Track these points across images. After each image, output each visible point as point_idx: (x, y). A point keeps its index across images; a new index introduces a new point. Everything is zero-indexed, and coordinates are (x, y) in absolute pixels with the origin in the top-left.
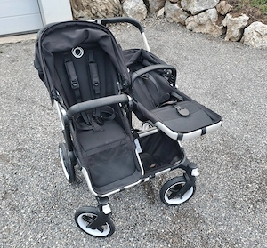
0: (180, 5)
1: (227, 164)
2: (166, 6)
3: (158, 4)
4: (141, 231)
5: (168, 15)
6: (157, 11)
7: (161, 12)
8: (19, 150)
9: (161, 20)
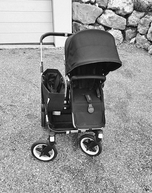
0: (146, 36)
1: (137, 140)
2: (137, 37)
3: (132, 35)
4: (60, 164)
5: (137, 42)
6: (130, 40)
7: (133, 40)
8: (11, 105)
9: (132, 45)
